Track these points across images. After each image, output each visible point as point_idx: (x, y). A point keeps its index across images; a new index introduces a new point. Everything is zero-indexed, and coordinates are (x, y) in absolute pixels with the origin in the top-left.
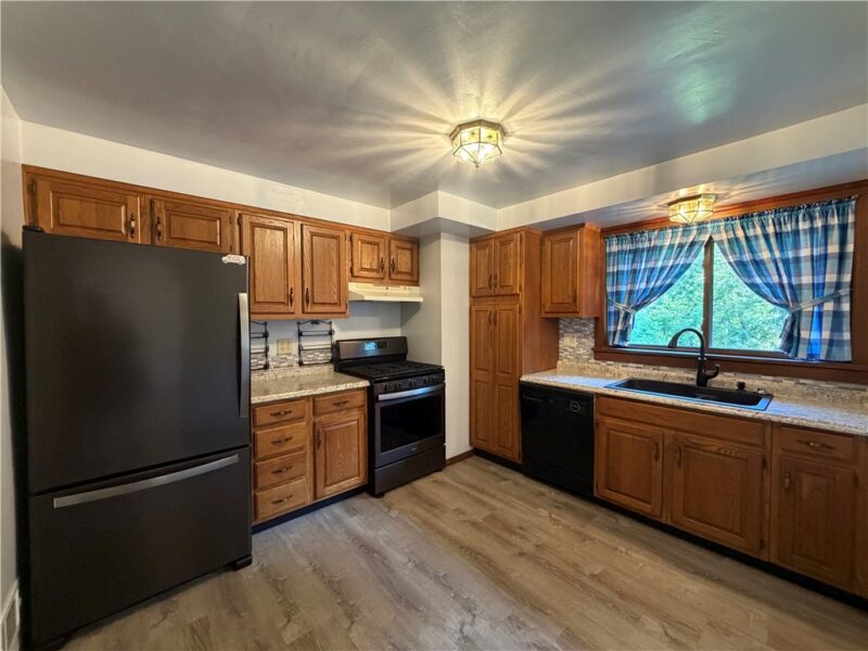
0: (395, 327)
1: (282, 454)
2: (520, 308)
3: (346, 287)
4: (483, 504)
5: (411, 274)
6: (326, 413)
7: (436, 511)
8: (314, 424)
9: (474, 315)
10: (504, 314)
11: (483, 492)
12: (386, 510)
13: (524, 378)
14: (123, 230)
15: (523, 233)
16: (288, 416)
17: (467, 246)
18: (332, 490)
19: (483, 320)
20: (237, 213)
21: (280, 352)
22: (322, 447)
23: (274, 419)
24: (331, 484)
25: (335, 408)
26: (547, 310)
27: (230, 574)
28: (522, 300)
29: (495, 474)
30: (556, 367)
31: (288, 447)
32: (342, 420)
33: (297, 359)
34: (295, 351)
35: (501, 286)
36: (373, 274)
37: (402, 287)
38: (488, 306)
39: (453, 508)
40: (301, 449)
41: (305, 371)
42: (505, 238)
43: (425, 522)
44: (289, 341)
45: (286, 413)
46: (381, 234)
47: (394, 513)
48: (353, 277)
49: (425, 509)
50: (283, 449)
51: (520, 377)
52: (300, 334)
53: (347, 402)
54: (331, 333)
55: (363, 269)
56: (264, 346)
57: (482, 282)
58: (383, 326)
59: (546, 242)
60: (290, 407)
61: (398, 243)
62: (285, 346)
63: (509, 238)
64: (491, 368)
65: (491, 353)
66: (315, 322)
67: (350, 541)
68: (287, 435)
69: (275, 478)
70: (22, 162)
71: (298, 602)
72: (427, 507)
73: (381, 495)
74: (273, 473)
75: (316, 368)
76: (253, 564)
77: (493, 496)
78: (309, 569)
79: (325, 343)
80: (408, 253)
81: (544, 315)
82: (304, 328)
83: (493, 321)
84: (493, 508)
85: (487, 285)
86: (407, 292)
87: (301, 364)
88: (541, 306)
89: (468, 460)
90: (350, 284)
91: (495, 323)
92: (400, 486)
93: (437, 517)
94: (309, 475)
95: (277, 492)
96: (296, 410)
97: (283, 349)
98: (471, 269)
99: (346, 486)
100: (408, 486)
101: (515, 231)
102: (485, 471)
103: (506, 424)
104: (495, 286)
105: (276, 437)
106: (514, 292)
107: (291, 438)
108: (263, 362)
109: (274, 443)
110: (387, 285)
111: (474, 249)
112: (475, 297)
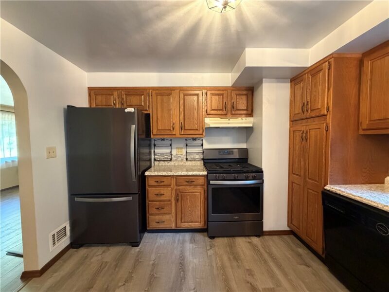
0: (242, 142)
1: (161, 201)
2: (327, 127)
3: (203, 121)
4: (272, 276)
5: (247, 110)
6: (182, 185)
7: (235, 264)
8: (176, 190)
9: (292, 135)
10: (313, 133)
11: (279, 266)
12: (208, 248)
13: (328, 187)
14: (112, 104)
15: (332, 61)
16: (162, 184)
17: (289, 85)
18: (185, 226)
19: (298, 138)
20: (151, 90)
21: (177, 153)
22: (179, 202)
23: (156, 184)
24: (184, 222)
25: (187, 183)
26: (365, 127)
27: (130, 247)
28: (330, 119)
29: (300, 255)
30: (383, 183)
31: (162, 198)
32: (190, 191)
33: (185, 157)
34: (185, 153)
35: (311, 110)
36: (219, 112)
37: (240, 118)
38: (302, 127)
39: (248, 268)
40: (170, 201)
41: (188, 163)
42: (315, 70)
43: (223, 268)
44: (182, 148)
45: (161, 182)
46: (225, 89)
47: (211, 252)
48: (208, 114)
49: (229, 258)
50: (159, 199)
51: (325, 186)
52: (187, 145)
53: (194, 182)
54: (202, 145)
55: (213, 110)
56: (170, 150)
57: (298, 110)
58: (234, 142)
59: (365, 62)
60: (164, 179)
61: (237, 92)
62: (180, 150)
63: (318, 69)
64: (302, 174)
65: (302, 163)
66: (194, 139)
67: (179, 257)
68: (162, 192)
69: (157, 212)
70: (87, 86)
71: (135, 277)
72: (231, 257)
73: (212, 238)
74: (156, 208)
75: (194, 162)
76: (139, 247)
77: (285, 275)
78: (152, 262)
79: (200, 150)
80: (244, 98)
81: (361, 132)
82: (189, 142)
83: (304, 138)
84: (278, 284)
85: (301, 111)
86: (244, 121)
87: (187, 159)
88: (358, 124)
89: (285, 237)
90: (205, 119)
91: (306, 140)
92: (227, 237)
93: (232, 268)
94: (173, 214)
95: (157, 217)
96: (166, 181)
97: (178, 152)
98: (291, 100)
99: (193, 226)
100: (231, 239)
101: (324, 61)
102: (293, 250)
103: (312, 220)
104: (307, 111)
105: (157, 192)
106: (322, 113)
107: (163, 194)
108: (170, 157)
109: (156, 195)
110: (229, 118)
111: (293, 85)
112: (293, 121)
